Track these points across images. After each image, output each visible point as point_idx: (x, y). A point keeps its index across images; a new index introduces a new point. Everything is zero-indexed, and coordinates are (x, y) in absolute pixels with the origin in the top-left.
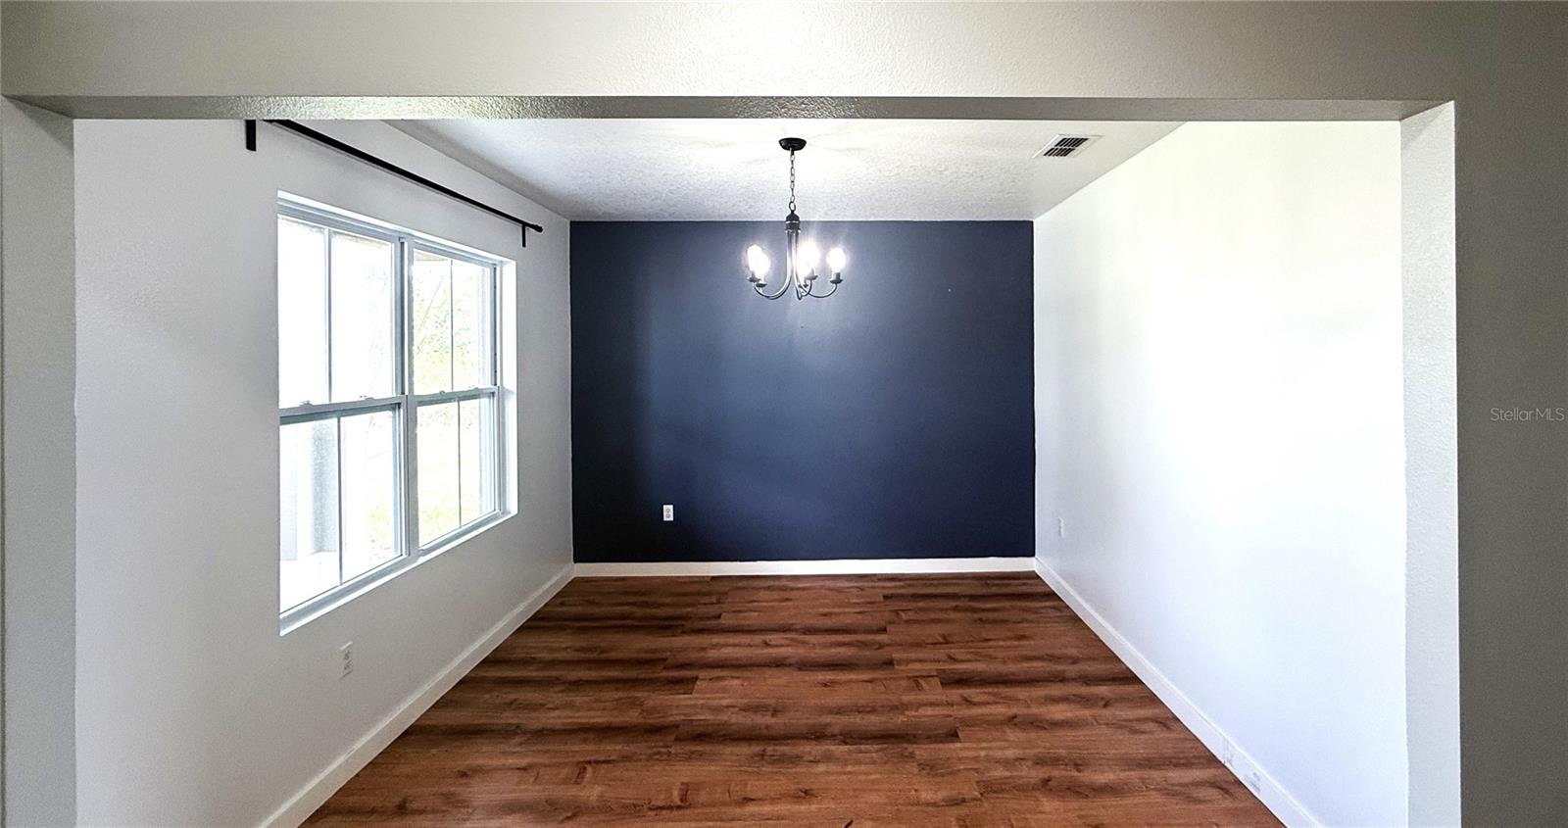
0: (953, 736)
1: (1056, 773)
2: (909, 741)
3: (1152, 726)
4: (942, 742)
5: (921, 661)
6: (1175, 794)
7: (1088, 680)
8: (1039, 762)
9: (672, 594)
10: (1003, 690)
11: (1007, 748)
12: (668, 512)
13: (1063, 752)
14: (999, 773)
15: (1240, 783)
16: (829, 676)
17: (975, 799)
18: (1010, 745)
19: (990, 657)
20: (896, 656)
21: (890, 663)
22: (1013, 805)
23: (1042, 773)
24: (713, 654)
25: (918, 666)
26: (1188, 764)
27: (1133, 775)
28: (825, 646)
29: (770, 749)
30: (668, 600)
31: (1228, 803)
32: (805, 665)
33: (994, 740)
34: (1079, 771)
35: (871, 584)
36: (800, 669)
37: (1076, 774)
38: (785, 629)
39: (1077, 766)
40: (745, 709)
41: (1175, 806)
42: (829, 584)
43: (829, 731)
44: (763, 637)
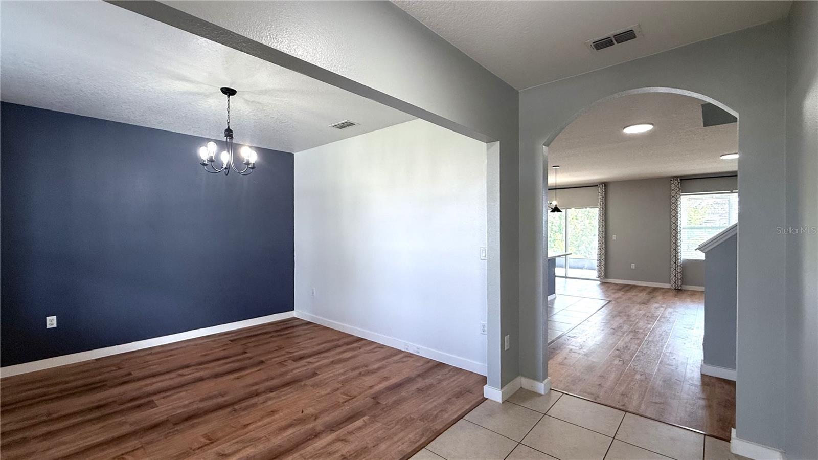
0: (315, 374)
1: (361, 370)
2: (299, 382)
3: (378, 349)
4: (312, 377)
5: (278, 357)
6: (399, 362)
7: (348, 344)
8: (353, 370)
9: (73, 374)
10: (322, 355)
11: (339, 370)
12: (52, 322)
13: (358, 365)
14: (342, 377)
15: (412, 354)
16: (236, 375)
17: (342, 387)
18: (339, 369)
19: (305, 347)
20: (263, 359)
21: (262, 362)
22: (355, 383)
23: (357, 372)
24: (149, 389)
25: (277, 359)
26: (396, 355)
27: (384, 362)
28: (219, 366)
29: (236, 407)
30: (72, 378)
31: (413, 359)
32: (217, 376)
33: (332, 370)
34: (367, 367)
35: (218, 338)
36: (215, 378)
37: (366, 368)
38: (187, 367)
39: (366, 366)
40: (202, 400)
41: (400, 365)
42: (192, 343)
43: (259, 391)
44: (177, 373)
